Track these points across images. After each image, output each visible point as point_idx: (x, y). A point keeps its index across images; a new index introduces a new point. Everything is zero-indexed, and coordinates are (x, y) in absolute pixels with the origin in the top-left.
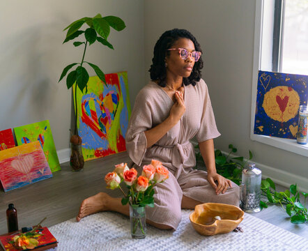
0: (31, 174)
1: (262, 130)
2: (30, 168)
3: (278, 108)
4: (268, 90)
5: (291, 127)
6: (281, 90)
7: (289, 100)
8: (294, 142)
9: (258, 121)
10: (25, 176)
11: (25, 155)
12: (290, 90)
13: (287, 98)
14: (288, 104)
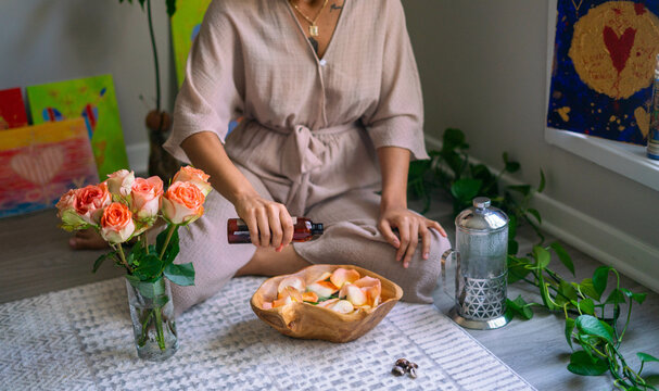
0: (53, 186)
1: (566, 118)
2: (51, 175)
3: (607, 62)
4: (583, 12)
5: (639, 113)
6: (617, 11)
7: (637, 40)
8: (641, 154)
9: (558, 94)
10: (37, 191)
11: (45, 146)
12: (639, 11)
13: (630, 33)
14: (633, 51)
